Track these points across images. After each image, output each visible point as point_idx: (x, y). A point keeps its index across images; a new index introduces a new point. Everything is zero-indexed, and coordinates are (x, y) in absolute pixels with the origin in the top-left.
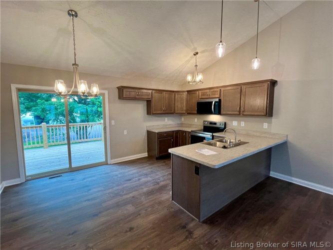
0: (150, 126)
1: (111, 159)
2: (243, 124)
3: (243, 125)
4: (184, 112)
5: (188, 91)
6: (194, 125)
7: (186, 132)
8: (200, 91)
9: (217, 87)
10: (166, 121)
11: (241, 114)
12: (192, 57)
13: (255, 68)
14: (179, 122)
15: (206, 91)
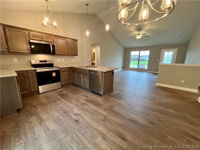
3: (63, 61)
8: (30, 33)
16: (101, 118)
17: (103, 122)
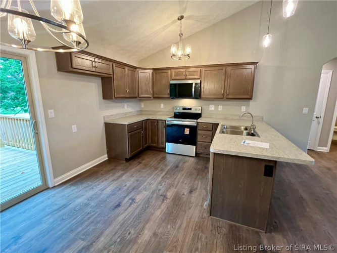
0: (108, 117)
1: (55, 177)
2: (220, 108)
3: (221, 110)
4: (150, 96)
5: (154, 69)
6: (159, 111)
7: (157, 120)
8: (173, 71)
9: (197, 67)
10: (126, 107)
11: (225, 98)
12: (174, 22)
13: (266, 46)
14: (138, 109)
15: (182, 70)
16: (129, 233)
17: (119, 240)
